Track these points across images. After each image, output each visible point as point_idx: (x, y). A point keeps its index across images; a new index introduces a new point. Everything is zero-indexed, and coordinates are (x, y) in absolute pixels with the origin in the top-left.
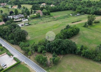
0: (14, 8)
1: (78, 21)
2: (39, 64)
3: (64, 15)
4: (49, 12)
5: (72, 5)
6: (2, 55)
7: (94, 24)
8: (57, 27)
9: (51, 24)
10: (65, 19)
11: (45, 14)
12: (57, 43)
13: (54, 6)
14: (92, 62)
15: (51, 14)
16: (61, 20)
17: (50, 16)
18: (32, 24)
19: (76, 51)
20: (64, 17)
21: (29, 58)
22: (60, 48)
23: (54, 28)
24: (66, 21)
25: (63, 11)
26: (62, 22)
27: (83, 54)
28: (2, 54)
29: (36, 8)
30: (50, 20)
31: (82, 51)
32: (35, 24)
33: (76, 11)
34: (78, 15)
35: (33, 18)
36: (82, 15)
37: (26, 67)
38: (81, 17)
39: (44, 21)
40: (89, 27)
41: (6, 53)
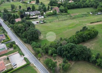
0: (33, 3)
1: (98, 22)
2: (47, 68)
3: (82, 13)
4: (66, 9)
5: (93, 1)
8: (72, 27)
9: (66, 23)
10: (83, 18)
11: (61, 11)
12: (69, 47)
13: (73, 2)
15: (69, 11)
16: (78, 19)
17: (67, 13)
18: (48, 21)
19: (90, 59)
20: (83, 16)
21: (39, 60)
22: (71, 53)
23: (69, 28)
24: (84, 20)
25: (82, 8)
26: (80, 22)
27: (98, 64)
28: (14, 52)
29: (54, 4)
30: (66, 18)
31: (97, 60)
32: (50, 22)
33: (98, 9)
34: (99, 13)
35: (49, 15)
37: (35, 70)
39: (60, 19)
41: (18, 52)
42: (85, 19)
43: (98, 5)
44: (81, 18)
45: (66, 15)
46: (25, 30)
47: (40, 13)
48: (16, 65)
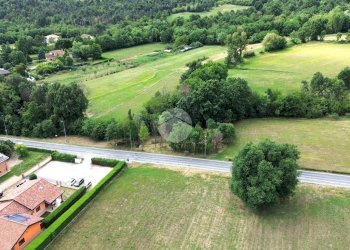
5: (152, 28)
6: (41, 164)
7: (246, 60)
8: (150, 81)
10: (159, 61)
11: (83, 57)
13: (92, 37)
15: (104, 55)
16: (148, 64)
20: (154, 58)
21: (142, 151)
22: (221, 101)
24: (166, 64)
25: (132, 46)
29: (34, 48)
30: (114, 69)
34: (187, 48)
35: (49, 72)
36: (198, 49)
37: (156, 169)
38: (198, 53)
40: (239, 66)
41: (50, 158)
43: (172, 32)
44: (154, 62)
45: (106, 64)
46: (21, 102)
47: (7, 72)
48: (82, 182)
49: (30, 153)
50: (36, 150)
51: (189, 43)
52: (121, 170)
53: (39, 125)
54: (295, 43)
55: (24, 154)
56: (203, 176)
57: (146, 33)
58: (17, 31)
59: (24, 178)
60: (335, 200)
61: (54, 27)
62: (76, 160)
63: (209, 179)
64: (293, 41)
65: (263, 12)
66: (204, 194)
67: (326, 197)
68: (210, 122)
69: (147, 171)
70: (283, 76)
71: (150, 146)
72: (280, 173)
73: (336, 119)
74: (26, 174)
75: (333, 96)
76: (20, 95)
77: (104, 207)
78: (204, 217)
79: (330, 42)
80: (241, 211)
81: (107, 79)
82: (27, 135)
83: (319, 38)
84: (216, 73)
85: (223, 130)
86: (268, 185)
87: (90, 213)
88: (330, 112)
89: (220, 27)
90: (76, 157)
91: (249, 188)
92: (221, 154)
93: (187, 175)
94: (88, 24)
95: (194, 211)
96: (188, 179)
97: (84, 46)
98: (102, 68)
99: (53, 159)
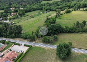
4: (24, 12)
5: (37, 6)
7: (60, 16)
9: (31, 21)
11: (20, 15)
13: (23, 8)
14: (75, 34)
15: (26, 14)
16: (36, 17)
20: (38, 15)
26: (39, 18)
27: (68, 31)
28: (11, 46)
30: (28, 18)
32: (18, 22)
34: (46, 12)
36: (49, 12)
38: (49, 13)
40: (59, 18)
42: (41, 16)
43: (42, 7)
44: (38, 16)
45: (26, 17)
46: (7, 29)
47: (2, 19)
48: (22, 51)
49: (9, 43)
50: (10, 42)
51: (47, 10)
52: (31, 48)
53: (11, 35)
54: (73, 11)
55: (8, 43)
56: (50, 49)
57: (36, 8)
58: (4, 6)
59: (8, 50)
60: (80, 56)
61: (13, 5)
62: (20, 45)
63: (51, 50)
64: (72, 10)
65: (65, 2)
66: (50, 54)
67: (78, 55)
68: (52, 35)
69: (37, 48)
70: (69, 21)
71: (37, 41)
72: (67, 51)
73: (82, 33)
74: (9, 49)
75: (81, 27)
76: (6, 28)
77: (27, 58)
78: (50, 61)
79: (81, 10)
80: (59, 59)
81: (27, 21)
82: (8, 38)
83: (79, 9)
84: (53, 21)
85: (54, 37)
86: (64, 54)
87: (24, 59)
88: (80, 31)
89: (54, 6)
90: (20, 44)
91: (60, 54)
92: (54, 43)
93: (46, 49)
94: (21, 4)
95: (48, 59)
96: (46, 50)
97: (21, 12)
98: (25, 18)
99: (15, 44)
